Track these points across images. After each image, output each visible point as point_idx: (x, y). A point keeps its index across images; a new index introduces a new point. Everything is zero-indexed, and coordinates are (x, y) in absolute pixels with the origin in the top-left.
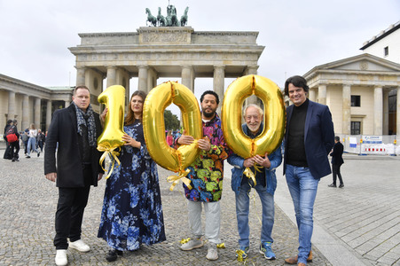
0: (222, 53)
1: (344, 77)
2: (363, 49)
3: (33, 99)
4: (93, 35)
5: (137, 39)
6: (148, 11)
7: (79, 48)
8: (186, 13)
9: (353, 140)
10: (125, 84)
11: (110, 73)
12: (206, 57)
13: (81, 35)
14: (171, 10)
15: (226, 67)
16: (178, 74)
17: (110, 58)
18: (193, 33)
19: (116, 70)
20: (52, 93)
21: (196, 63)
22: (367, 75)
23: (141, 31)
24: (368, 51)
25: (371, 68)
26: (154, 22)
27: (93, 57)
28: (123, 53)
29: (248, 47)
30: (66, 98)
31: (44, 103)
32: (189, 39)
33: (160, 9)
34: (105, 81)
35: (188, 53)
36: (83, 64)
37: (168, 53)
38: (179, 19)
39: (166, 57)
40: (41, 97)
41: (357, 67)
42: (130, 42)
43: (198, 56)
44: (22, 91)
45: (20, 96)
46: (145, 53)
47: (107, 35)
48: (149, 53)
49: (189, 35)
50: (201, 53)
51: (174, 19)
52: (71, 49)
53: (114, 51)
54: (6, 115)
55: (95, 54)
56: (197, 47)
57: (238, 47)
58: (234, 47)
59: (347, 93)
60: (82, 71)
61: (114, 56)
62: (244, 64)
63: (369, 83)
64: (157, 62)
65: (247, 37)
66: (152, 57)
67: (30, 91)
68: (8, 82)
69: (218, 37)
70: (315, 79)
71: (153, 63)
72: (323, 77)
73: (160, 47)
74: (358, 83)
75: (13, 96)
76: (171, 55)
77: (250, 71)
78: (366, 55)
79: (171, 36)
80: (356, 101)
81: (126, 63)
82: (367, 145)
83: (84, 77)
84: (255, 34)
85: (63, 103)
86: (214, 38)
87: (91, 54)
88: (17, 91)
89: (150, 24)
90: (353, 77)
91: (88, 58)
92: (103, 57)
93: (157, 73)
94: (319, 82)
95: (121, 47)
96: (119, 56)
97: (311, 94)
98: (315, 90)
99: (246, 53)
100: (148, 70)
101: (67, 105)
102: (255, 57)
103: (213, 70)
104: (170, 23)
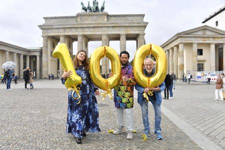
0: (124, 26)
1: (193, 39)
2: (203, 22)
3: (19, 55)
4: (51, 18)
5: (77, 20)
6: (82, 4)
7: (44, 25)
8: (104, 4)
9: (199, 74)
10: (70, 46)
11: (62, 39)
12: (115, 29)
13: (44, 18)
15: (127, 34)
16: (100, 39)
17: (62, 30)
18: (108, 16)
19: (65, 37)
20: (29, 51)
21: (110, 33)
22: (207, 37)
23: (79, 15)
24: (206, 24)
25: (208, 33)
26: (86, 10)
28: (69, 28)
29: (139, 23)
30: (37, 54)
31: (25, 57)
32: (106, 19)
33: (89, 2)
34: (59, 44)
35: (106, 27)
36: (46, 35)
37: (94, 27)
38: (100, 8)
39: (93, 30)
40: (23, 54)
41: (200, 33)
42: (72, 22)
43: (111, 29)
44: (12, 50)
45: (11, 53)
46: (81, 27)
47: (59, 18)
48: (83, 28)
49: (106, 17)
50: (113, 27)
51: (97, 8)
52: (39, 26)
53: (63, 27)
55: (53, 28)
56: (110, 24)
57: (134, 23)
58: (131, 23)
59: (195, 48)
60: (46, 39)
61: (64, 30)
62: (137, 32)
63: (207, 42)
64: (88, 32)
65: (138, 17)
66: (85, 30)
67: (17, 50)
68: (4, 45)
69: (122, 17)
70: (177, 41)
71: (86, 33)
72: (182, 39)
73: (90, 24)
74: (201, 42)
75: (7, 53)
76: (96, 29)
77: (141, 36)
78: (206, 26)
79: (95, 17)
80: (200, 52)
81: (71, 34)
83: (47, 42)
84: (143, 16)
85: (35, 57)
86: (119, 18)
87: (51, 29)
88: (9, 50)
89: (83, 11)
90: (198, 39)
91: (49, 31)
92: (58, 30)
93: (88, 38)
94: (179, 42)
95: (68, 25)
96: (66, 30)
97: (175, 48)
98: (177, 46)
99: (138, 26)
100: (83, 37)
101: (38, 58)
102: (143, 28)
103: (120, 36)
104: (95, 10)
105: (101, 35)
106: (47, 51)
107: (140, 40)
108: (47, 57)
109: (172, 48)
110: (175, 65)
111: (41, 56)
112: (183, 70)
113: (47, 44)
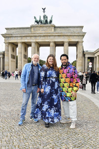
0: (67, 36)
4: (11, 29)
5: (31, 30)
6: (35, 18)
7: (6, 34)
8: (52, 18)
10: (26, 50)
11: (19, 45)
12: (60, 37)
13: (6, 29)
14: (45, 17)
15: (69, 42)
16: (49, 45)
17: (19, 38)
18: (55, 27)
19: (22, 44)
21: (56, 40)
23: (32, 27)
26: (38, 23)
27: (12, 38)
29: (79, 33)
30: (1, 56)
32: (53, 30)
34: (17, 48)
35: (53, 36)
36: (8, 41)
37: (44, 36)
38: (49, 21)
39: (44, 38)
42: (27, 31)
43: (57, 37)
46: (34, 36)
47: (18, 28)
48: (36, 36)
49: (53, 28)
51: (46, 21)
52: (2, 35)
53: (21, 35)
55: (13, 37)
56: (57, 33)
57: (75, 33)
58: (73, 33)
60: (7, 44)
61: (21, 38)
62: (77, 40)
64: (40, 40)
65: (78, 28)
66: (37, 38)
69: (65, 28)
71: (38, 41)
73: (40, 33)
77: (80, 43)
79: (45, 28)
81: (26, 41)
83: (8, 47)
84: (82, 27)
86: (64, 29)
91: (10, 38)
92: (16, 38)
93: (40, 45)
95: (24, 34)
96: (23, 38)
99: (78, 36)
100: (35, 43)
101: (1, 59)
102: (82, 37)
103: (64, 43)
104: (45, 23)
105: (49, 42)
106: (8, 54)
107: (79, 46)
108: (9, 59)
111: (4, 58)
113: (8, 48)
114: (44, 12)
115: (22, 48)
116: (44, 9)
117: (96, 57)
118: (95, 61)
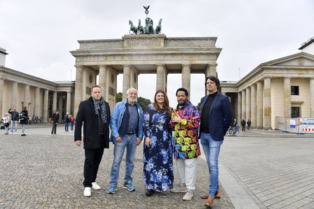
0: (188, 54)
1: (285, 72)
2: (301, 49)
3: (43, 91)
4: (88, 42)
5: (123, 44)
6: (130, 23)
7: (78, 51)
8: (160, 23)
9: (293, 122)
10: (113, 80)
11: (102, 70)
12: (176, 57)
13: (80, 42)
14: (149, 21)
15: (192, 65)
16: (154, 71)
17: (102, 59)
18: (166, 39)
19: (106, 68)
20: (57, 86)
21: (168, 63)
22: (304, 69)
23: (125, 38)
24: (305, 50)
25: (307, 63)
26: (136, 31)
27: (89, 58)
28: (111, 55)
29: (208, 49)
30: (68, 90)
31: (51, 93)
32: (162, 44)
33: (140, 21)
34: (98, 76)
35: (162, 54)
36: (81, 64)
37: (146, 55)
38: (155, 28)
39: (145, 58)
40: (49, 89)
41: (295, 64)
42: (117, 47)
43: (169, 57)
44: (34, 84)
45: (33, 88)
46: (128, 55)
47: (99, 41)
48: (131, 55)
49: (163, 40)
51: (151, 28)
52: (72, 52)
53: (105, 53)
54: (23, 103)
55: (90, 56)
56: (169, 50)
57: (201, 49)
58: (198, 50)
59: (288, 85)
60: (80, 69)
61: (105, 58)
62: (206, 62)
63: (305, 76)
64: (138, 62)
65: (208, 41)
66: (134, 58)
67: (41, 84)
69: (185, 42)
70: (262, 74)
71: (135, 63)
72: (268, 71)
73: (140, 50)
74: (297, 76)
76: (148, 57)
77: (211, 68)
78: (302, 53)
79: (148, 41)
80: (295, 91)
81: (114, 63)
82: (304, 125)
83: (82, 73)
84: (215, 39)
85: (65, 93)
86: (182, 42)
87: (87, 56)
88: (30, 84)
89: (132, 32)
90: (292, 72)
91: (85, 59)
92: (96, 58)
93: (137, 71)
94: (264, 76)
95: (110, 51)
96: (108, 58)
97: (259, 85)
98: (262, 82)
99: (207, 54)
100: (131, 68)
101: (69, 95)
102: (215, 57)
103: (182, 68)
104: (148, 32)
105: (156, 66)
106: (81, 86)
107: (210, 74)
108: (81, 95)
109: (255, 85)
110: (259, 108)
111: (73, 93)
112: (270, 115)
113: (82, 76)
114: (147, 12)
115: (106, 77)
116: (147, 9)
117: (241, 92)
118: (239, 100)
